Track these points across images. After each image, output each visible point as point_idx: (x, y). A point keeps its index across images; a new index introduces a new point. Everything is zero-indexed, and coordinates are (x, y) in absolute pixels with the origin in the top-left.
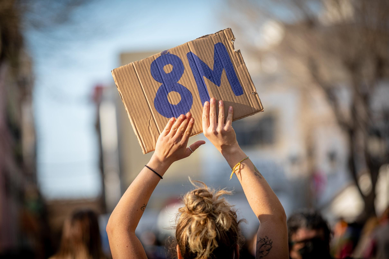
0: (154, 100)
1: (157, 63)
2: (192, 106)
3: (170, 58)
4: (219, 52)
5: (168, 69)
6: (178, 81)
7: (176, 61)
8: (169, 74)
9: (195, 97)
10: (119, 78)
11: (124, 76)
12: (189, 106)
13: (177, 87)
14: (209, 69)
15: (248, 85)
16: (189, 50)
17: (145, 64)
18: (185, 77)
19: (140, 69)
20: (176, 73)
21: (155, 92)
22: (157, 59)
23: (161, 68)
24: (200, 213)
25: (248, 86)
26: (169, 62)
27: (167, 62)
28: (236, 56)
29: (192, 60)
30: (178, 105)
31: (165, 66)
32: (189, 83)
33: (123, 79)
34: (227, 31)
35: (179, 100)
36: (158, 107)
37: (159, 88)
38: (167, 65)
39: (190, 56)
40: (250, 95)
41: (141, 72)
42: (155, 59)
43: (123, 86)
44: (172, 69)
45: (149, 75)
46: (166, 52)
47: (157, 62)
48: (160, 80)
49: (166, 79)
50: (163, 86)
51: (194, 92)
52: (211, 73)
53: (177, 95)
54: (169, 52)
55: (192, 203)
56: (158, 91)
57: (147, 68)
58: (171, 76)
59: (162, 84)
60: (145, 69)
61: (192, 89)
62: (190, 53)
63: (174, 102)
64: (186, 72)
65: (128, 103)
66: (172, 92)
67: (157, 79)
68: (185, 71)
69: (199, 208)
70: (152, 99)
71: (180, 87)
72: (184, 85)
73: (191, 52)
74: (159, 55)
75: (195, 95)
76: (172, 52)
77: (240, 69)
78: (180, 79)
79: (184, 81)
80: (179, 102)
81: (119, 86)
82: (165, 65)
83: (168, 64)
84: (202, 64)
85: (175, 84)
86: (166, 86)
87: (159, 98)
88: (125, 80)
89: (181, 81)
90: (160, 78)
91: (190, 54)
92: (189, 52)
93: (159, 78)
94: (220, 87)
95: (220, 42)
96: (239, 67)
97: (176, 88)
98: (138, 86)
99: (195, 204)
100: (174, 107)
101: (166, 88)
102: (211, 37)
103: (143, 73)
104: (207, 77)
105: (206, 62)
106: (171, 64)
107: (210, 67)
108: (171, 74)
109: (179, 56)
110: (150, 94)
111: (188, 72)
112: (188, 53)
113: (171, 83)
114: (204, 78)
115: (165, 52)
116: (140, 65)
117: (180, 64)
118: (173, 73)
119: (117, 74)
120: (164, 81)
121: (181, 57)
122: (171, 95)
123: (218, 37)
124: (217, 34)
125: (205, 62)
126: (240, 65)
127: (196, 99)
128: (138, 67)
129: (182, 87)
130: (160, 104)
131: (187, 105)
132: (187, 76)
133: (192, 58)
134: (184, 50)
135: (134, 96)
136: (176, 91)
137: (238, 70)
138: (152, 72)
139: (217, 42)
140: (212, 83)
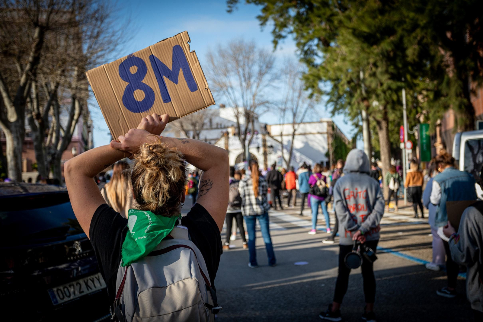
0: (122, 97)
1: (124, 65)
2: (155, 102)
3: (135, 60)
4: (177, 53)
5: (133, 70)
6: (142, 80)
7: (140, 63)
8: (134, 74)
9: (157, 94)
10: (93, 78)
11: (97, 76)
12: (152, 102)
13: (141, 86)
14: (169, 69)
15: (201, 81)
16: (151, 53)
17: (114, 66)
18: (148, 77)
19: (110, 70)
20: (141, 74)
21: (123, 90)
22: (124, 61)
23: (127, 70)
24: (153, 166)
25: (202, 83)
26: (134, 64)
27: (133, 63)
28: (191, 56)
29: (154, 62)
30: (143, 101)
31: (131, 68)
32: (152, 82)
33: (96, 80)
34: (184, 34)
35: (143, 97)
36: (126, 104)
37: (127, 87)
38: (133, 67)
39: (152, 58)
40: (204, 91)
41: (111, 73)
42: (123, 61)
43: (95, 85)
44: (137, 70)
45: (117, 76)
46: (132, 55)
47: (124, 64)
48: (127, 80)
49: (132, 79)
50: (130, 85)
51: (156, 90)
52: (170, 73)
53: (142, 93)
54: (134, 55)
55: (147, 158)
56: (125, 90)
57: (116, 70)
58: (136, 76)
59: (129, 83)
60: (114, 71)
61: (154, 87)
62: (152, 56)
63: (139, 99)
64: (149, 72)
65: (101, 101)
66: (137, 90)
67: (125, 79)
68: (148, 72)
69: (153, 163)
70: (120, 97)
71: (144, 86)
72: (147, 84)
73: (152, 55)
74: (125, 57)
75: (157, 92)
76: (137, 55)
77: (194, 68)
78: (144, 78)
79: (147, 81)
80: (143, 99)
81: (93, 86)
82: (131, 67)
83: (133, 66)
84: (162, 65)
85: (140, 83)
86: (132, 85)
87: (127, 96)
88: (97, 80)
89: (145, 81)
90: (127, 79)
91: (152, 57)
92: (151, 54)
93: (126, 78)
94: (178, 84)
95: (178, 44)
96: (194, 66)
97: (141, 87)
98: (108, 85)
99: (149, 158)
100: (140, 103)
101: (132, 87)
102: (170, 40)
103: (112, 74)
104: (166, 77)
105: (166, 63)
106: (136, 66)
107: (169, 68)
108: (136, 74)
109: (142, 59)
110: (118, 92)
111: (150, 72)
112: (150, 56)
113: (137, 82)
114: (164, 77)
115: (131, 55)
116: (110, 67)
117: (144, 66)
118: (138, 73)
119: (90, 75)
120: (130, 80)
121: (144, 60)
122: (137, 93)
123: (176, 40)
124: (175, 37)
125: (164, 63)
126: (194, 64)
127: (157, 96)
128: (108, 68)
129: (146, 86)
130: (127, 101)
131: (150, 101)
132: (149, 76)
133: (153, 61)
134: (147, 54)
135: (106, 94)
136: (140, 89)
137: (193, 68)
138: (120, 73)
139: (175, 45)
140: (171, 81)
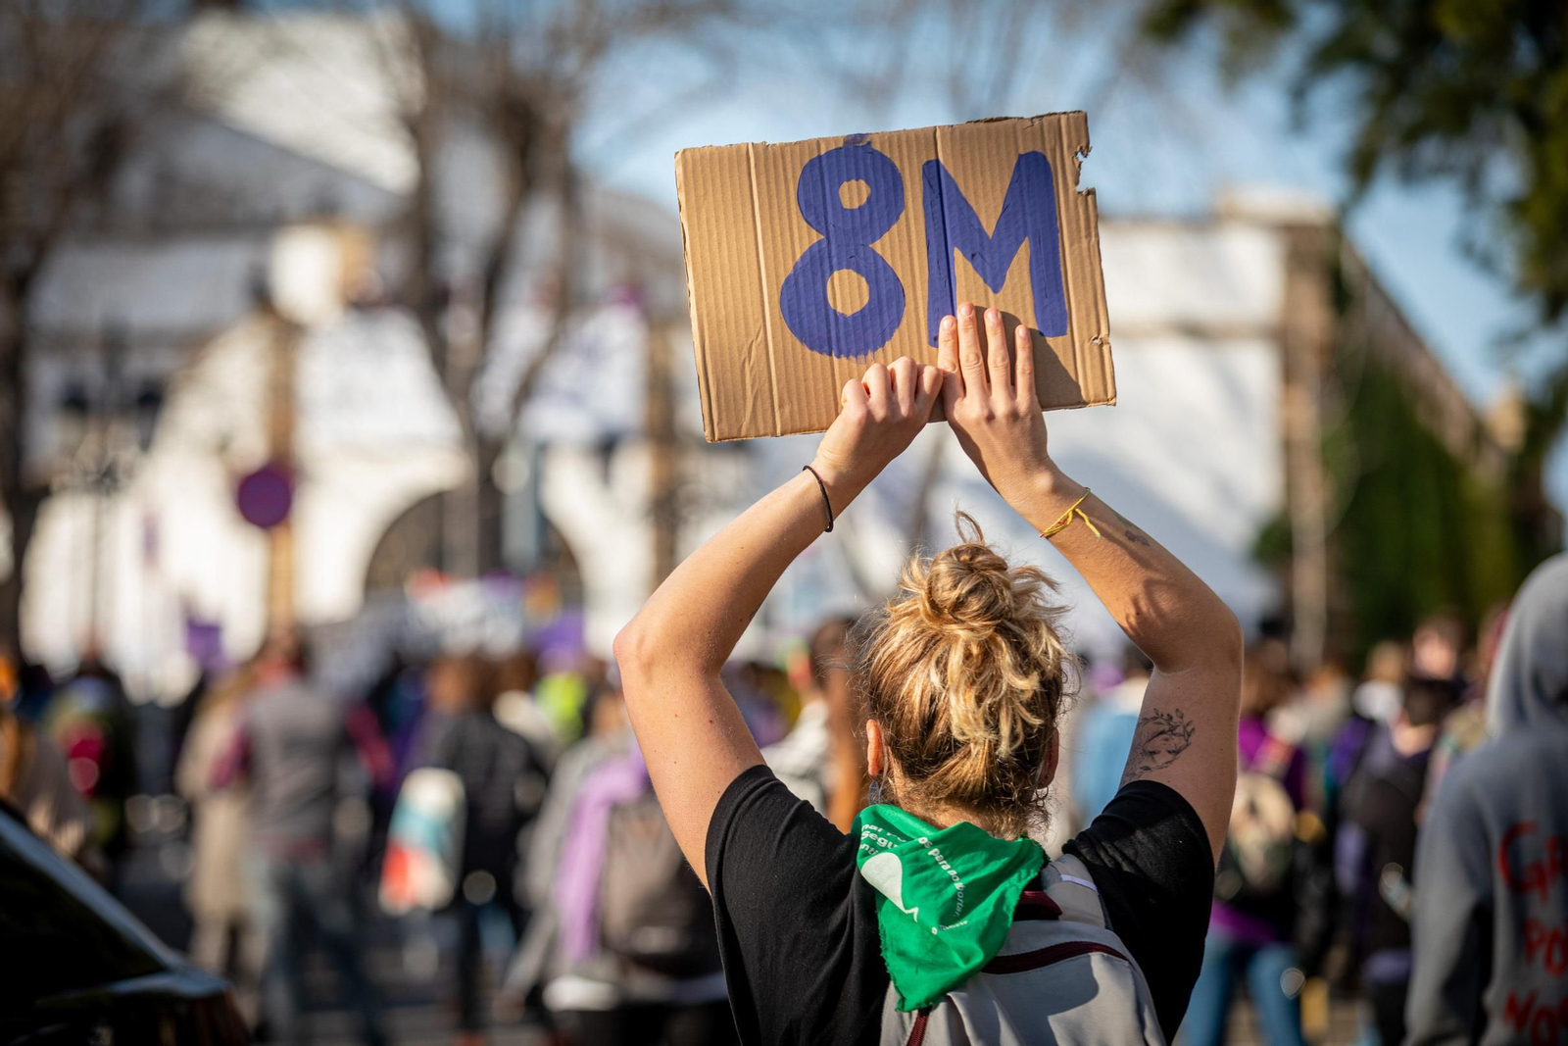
0: (783, 280)
1: (825, 169)
2: (896, 334)
3: (869, 161)
4: (1028, 180)
5: (854, 194)
6: (873, 241)
7: (885, 178)
8: (852, 210)
9: (912, 307)
10: (695, 181)
11: (713, 179)
12: (888, 331)
13: (865, 260)
14: (981, 231)
15: (1087, 309)
16: (933, 151)
17: (788, 159)
18: (899, 235)
19: (767, 171)
20: (875, 215)
21: (794, 257)
22: (828, 154)
23: (831, 186)
24: (975, 617)
25: (1088, 315)
26: (862, 173)
27: (857, 170)
28: (1076, 206)
29: (936, 188)
30: (854, 316)
31: (845, 183)
32: (907, 257)
33: (705, 189)
34: (1072, 121)
35: (861, 303)
36: (789, 307)
37: (811, 248)
38: (853, 182)
39: (933, 173)
40: (1087, 345)
41: (768, 183)
42: (823, 152)
43: (698, 209)
44: (864, 200)
45: (788, 197)
46: (861, 141)
47: (824, 162)
48: (819, 223)
49: (840, 225)
50: (825, 245)
51: (915, 292)
52: (981, 245)
53: (860, 286)
54: (869, 143)
55: (956, 585)
56: (802, 258)
57: (790, 176)
58: (858, 220)
59: (822, 237)
60: (782, 177)
61: (909, 279)
62: (934, 163)
63: (843, 304)
64: (907, 219)
65: (700, 270)
66: (845, 271)
67: (812, 218)
68: (902, 216)
69: (976, 603)
70: (777, 276)
71: (876, 264)
72: (889, 262)
73: (937, 161)
74: (836, 139)
75: (915, 299)
76: (882, 144)
77: (1076, 252)
78: (881, 236)
79: (892, 248)
80: (858, 309)
81: (688, 208)
82: (848, 180)
83: (857, 180)
84: (961, 209)
85: (861, 249)
86: (833, 247)
87: (801, 280)
88: (710, 193)
89: (883, 245)
90: (822, 218)
91: (935, 167)
92: (933, 158)
93: (817, 217)
94: (1000, 293)
95: (1039, 149)
96: (1076, 246)
97: (862, 263)
98: (745, 222)
99: (965, 588)
100: (841, 320)
101: (830, 254)
102: (1014, 126)
103: (773, 185)
104: (964, 255)
105: (977, 203)
106: (867, 182)
107: (984, 224)
108: (857, 213)
109: (897, 163)
110: (775, 257)
111: (912, 222)
112: (928, 162)
113: (852, 242)
114: (959, 259)
115: (859, 138)
116: (771, 161)
117: (895, 191)
118: (866, 212)
119: (690, 167)
120: (831, 228)
121: (903, 169)
122: (840, 280)
123: (1039, 133)
124: (1037, 122)
125: (972, 203)
126: (1080, 238)
127: (913, 315)
128: (762, 162)
129: (880, 265)
130: (799, 300)
131: (882, 324)
132: (905, 234)
133: (935, 182)
134: (918, 150)
135: (725, 253)
136: (858, 271)
138: (801, 192)
139: (1030, 150)
140: (978, 276)
